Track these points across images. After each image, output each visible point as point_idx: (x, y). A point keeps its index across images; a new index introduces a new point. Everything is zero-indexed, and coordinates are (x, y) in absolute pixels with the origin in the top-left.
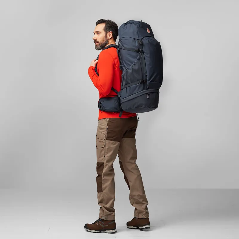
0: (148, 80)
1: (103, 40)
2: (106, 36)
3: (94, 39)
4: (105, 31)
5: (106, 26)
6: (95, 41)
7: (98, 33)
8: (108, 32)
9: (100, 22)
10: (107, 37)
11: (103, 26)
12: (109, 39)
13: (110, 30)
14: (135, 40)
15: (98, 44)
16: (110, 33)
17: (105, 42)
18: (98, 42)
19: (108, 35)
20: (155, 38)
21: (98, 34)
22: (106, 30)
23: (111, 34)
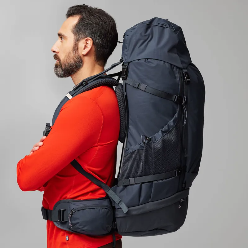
0: (187, 170)
1: (68, 56)
2: (76, 47)
3: (54, 52)
4: (75, 34)
8: (82, 38)
10: (78, 49)
12: (84, 55)
13: (87, 33)
14: (166, 63)
16: (87, 40)
17: (73, 61)
18: (59, 59)
19: (81, 44)
23: (90, 42)
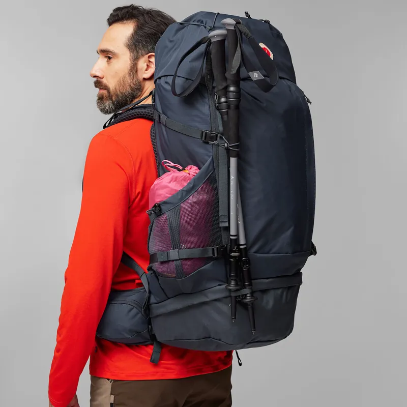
1: (122, 82)
2: (134, 69)
3: (95, 76)
4: (131, 50)
5: (136, 32)
6: (99, 84)
7: (108, 55)
8: (143, 55)
9: (119, 16)
10: (136, 72)
11: (126, 30)
12: (144, 79)
13: (150, 48)
15: (105, 92)
16: (149, 57)
17: (129, 89)
18: (106, 88)
19: (142, 64)
20: (298, 84)
21: (110, 58)
22: (138, 44)
